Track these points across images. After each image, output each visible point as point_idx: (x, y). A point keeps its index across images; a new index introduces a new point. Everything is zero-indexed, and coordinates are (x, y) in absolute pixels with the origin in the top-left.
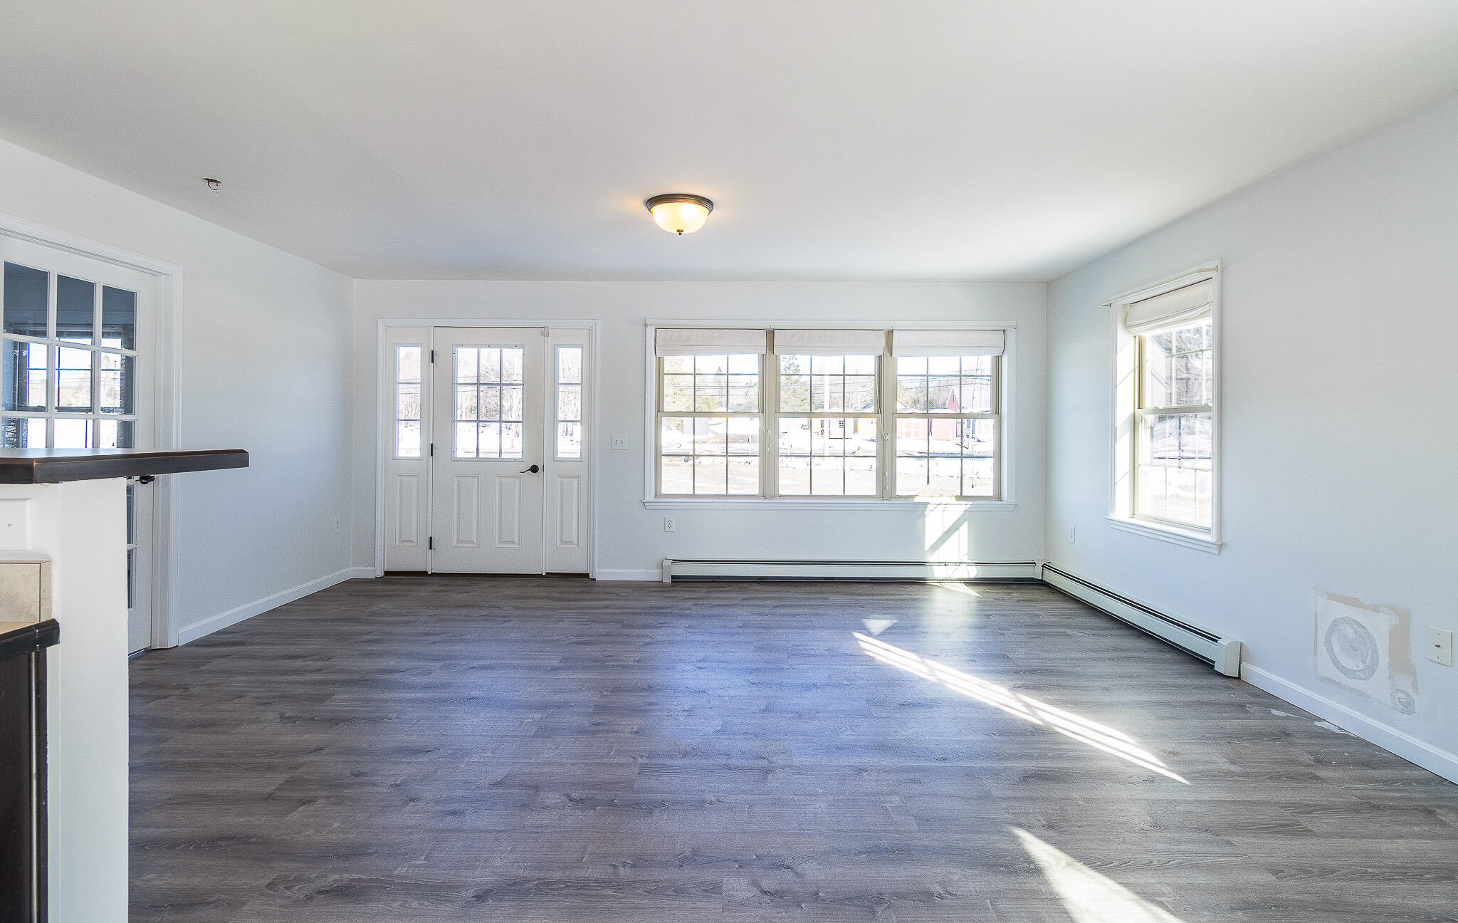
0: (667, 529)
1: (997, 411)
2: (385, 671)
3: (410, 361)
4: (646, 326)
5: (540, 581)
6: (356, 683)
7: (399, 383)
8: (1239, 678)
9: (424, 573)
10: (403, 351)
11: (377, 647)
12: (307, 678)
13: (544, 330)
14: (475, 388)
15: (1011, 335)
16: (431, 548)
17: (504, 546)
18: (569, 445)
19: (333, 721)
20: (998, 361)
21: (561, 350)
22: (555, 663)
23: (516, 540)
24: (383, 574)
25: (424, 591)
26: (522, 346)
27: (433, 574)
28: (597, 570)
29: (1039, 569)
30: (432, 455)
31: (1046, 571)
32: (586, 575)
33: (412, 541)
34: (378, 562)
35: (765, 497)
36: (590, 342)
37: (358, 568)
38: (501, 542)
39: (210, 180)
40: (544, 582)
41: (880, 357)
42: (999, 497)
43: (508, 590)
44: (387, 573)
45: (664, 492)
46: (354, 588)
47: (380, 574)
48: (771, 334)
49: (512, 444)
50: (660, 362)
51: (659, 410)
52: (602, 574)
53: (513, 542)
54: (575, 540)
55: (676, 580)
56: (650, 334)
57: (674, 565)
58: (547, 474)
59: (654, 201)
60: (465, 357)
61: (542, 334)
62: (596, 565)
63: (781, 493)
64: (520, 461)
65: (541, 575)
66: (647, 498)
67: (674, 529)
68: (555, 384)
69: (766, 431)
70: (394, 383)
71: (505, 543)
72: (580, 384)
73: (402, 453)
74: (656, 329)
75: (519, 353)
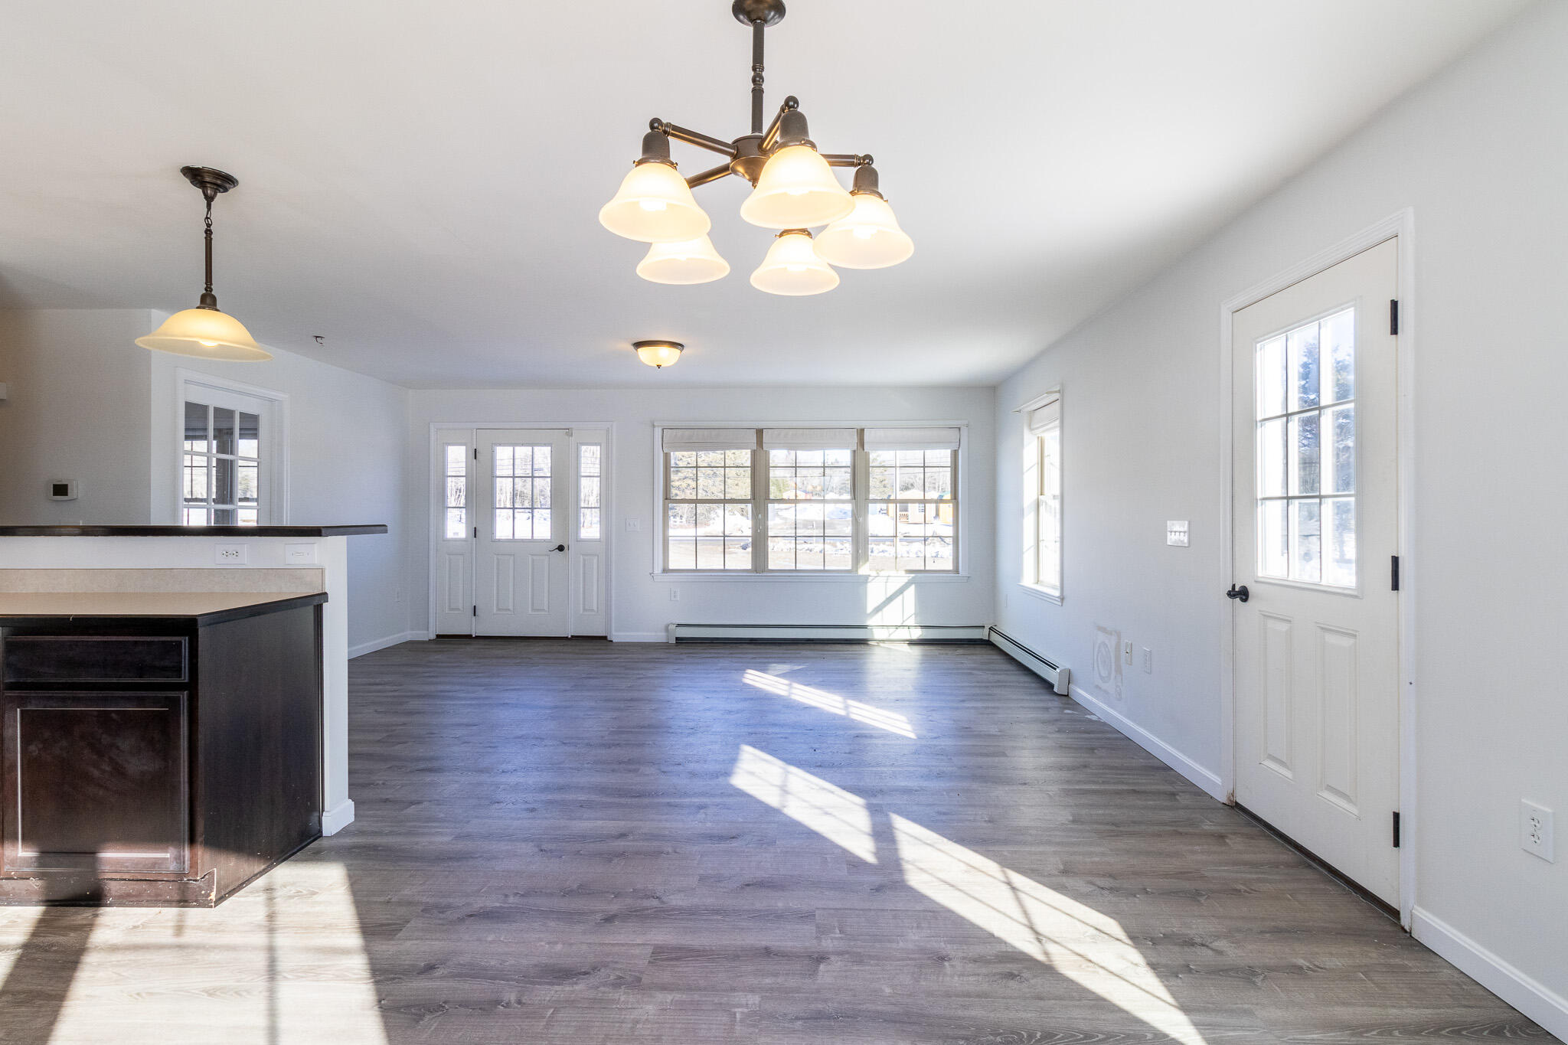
0: (672, 599)
1: (955, 497)
2: (441, 691)
3: (456, 457)
4: (654, 426)
5: (566, 642)
6: (424, 696)
7: (448, 476)
8: (1068, 695)
9: (469, 637)
10: (451, 449)
11: (434, 680)
12: (385, 694)
13: (569, 432)
14: (511, 479)
15: (964, 432)
16: (475, 615)
17: (536, 613)
18: (590, 528)
19: (411, 713)
20: (955, 455)
21: (584, 448)
22: (568, 688)
23: (546, 608)
24: (435, 637)
25: (470, 648)
26: (550, 445)
27: (477, 637)
28: (614, 633)
29: (986, 630)
30: (475, 537)
31: (992, 633)
32: (604, 638)
33: (458, 609)
34: (431, 629)
35: (756, 571)
36: (608, 439)
37: (414, 632)
38: (533, 610)
39: (317, 337)
40: (569, 643)
41: (854, 451)
42: (956, 570)
43: (539, 647)
44: (438, 636)
45: (671, 567)
46: (412, 647)
47: (433, 636)
48: (760, 432)
49: (542, 528)
50: (667, 457)
51: (667, 498)
52: (617, 636)
53: (543, 609)
54: (595, 608)
55: (680, 641)
56: (658, 432)
57: (679, 629)
58: (571, 552)
59: (639, 345)
60: (503, 454)
61: (567, 434)
62: (613, 629)
63: (770, 568)
64: (549, 541)
65: (567, 637)
66: (656, 572)
67: (678, 598)
68: (578, 476)
69: (758, 516)
70: (443, 477)
71: (538, 610)
72: (600, 476)
73: (450, 535)
74: (663, 429)
75: (547, 449)
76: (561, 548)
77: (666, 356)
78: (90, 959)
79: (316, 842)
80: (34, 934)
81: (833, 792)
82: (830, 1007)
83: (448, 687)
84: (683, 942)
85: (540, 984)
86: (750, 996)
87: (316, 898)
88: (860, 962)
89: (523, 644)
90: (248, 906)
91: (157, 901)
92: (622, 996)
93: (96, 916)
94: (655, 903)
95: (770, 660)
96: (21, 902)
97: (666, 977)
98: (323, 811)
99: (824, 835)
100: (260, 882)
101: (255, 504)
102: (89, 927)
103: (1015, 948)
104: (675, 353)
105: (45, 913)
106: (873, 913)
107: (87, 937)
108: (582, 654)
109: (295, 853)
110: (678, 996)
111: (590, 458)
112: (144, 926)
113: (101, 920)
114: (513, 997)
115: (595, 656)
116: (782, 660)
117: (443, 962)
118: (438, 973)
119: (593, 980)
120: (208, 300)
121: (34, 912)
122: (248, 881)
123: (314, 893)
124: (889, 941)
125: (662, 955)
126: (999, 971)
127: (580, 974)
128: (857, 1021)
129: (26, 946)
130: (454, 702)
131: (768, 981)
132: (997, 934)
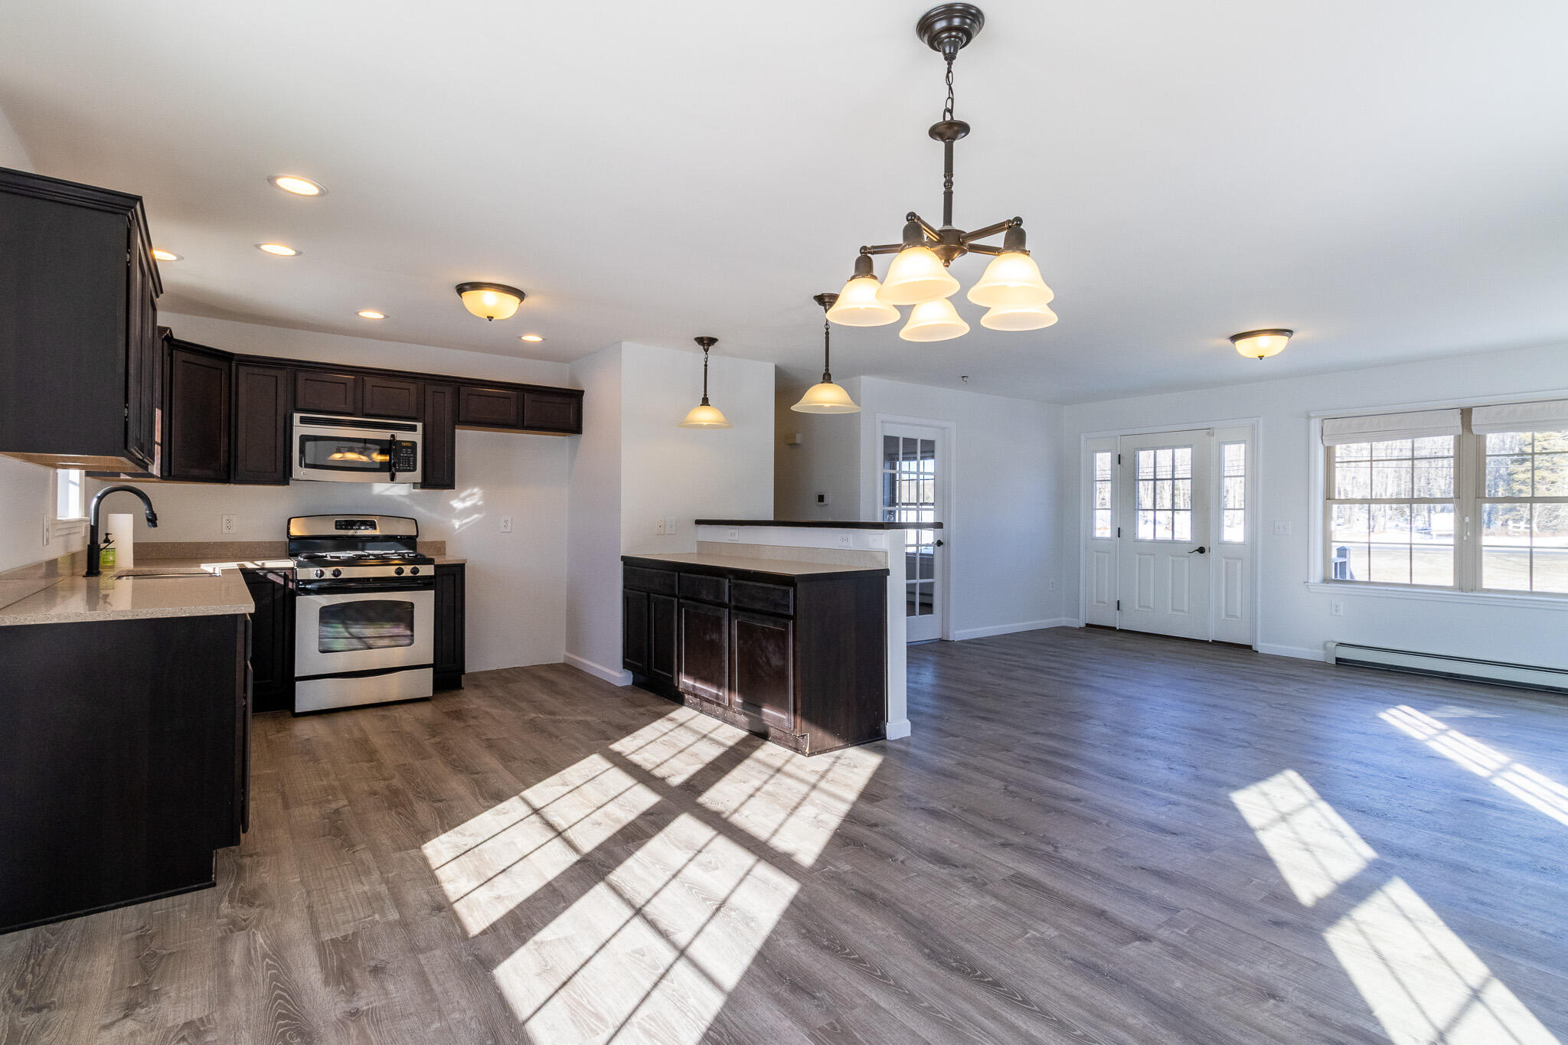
0: (1334, 613)
3: (1103, 462)
4: (1309, 418)
5: (1205, 646)
7: (1097, 480)
9: (1113, 629)
10: (1099, 455)
13: (1210, 431)
14: (1152, 482)
16: (1118, 609)
17: (1176, 613)
18: (1234, 530)
21: (1227, 447)
23: (1186, 609)
24: (1084, 625)
25: (1107, 639)
27: (1121, 630)
28: (1259, 644)
30: (1119, 536)
32: (1250, 647)
33: (1105, 602)
34: (1081, 617)
35: (1461, 589)
36: (1253, 436)
37: (1068, 619)
38: (1173, 610)
39: (964, 377)
40: (1210, 647)
44: (1087, 625)
46: (1061, 634)
47: (1083, 625)
48: (1466, 413)
49: (1183, 530)
50: (1329, 453)
51: (1329, 497)
52: (1263, 647)
53: (1183, 611)
54: (1239, 614)
55: (1340, 662)
56: (1315, 425)
57: (1340, 648)
58: (1213, 555)
59: (1235, 338)
60: (1145, 458)
61: (1208, 434)
62: (1259, 639)
63: (1484, 587)
64: (1189, 543)
65: (1208, 641)
66: (1311, 580)
67: (1341, 613)
68: (1220, 477)
69: (1463, 519)
70: (1092, 480)
71: (1177, 610)
72: (1244, 476)
73: (1098, 534)
74: (1322, 420)
75: (1188, 451)
76: (1201, 550)
77: (1271, 346)
78: (748, 762)
79: (881, 741)
80: (737, 744)
81: (1342, 836)
82: (1107, 967)
83: (1057, 665)
84: (1041, 879)
85: (923, 859)
86: (1052, 930)
87: (855, 770)
88: (1179, 958)
89: (1158, 641)
90: (822, 761)
91: (786, 745)
92: (964, 887)
93: (762, 744)
94: (1050, 849)
95: (1449, 701)
96: (739, 727)
97: (1005, 892)
98: (887, 721)
99: (1278, 865)
100: (837, 753)
101: (932, 507)
102: (757, 748)
103: (1386, 1033)
104: (1282, 341)
105: (747, 736)
106: (1244, 935)
107: (753, 752)
108: (1213, 659)
109: (865, 743)
110: (999, 905)
111: (1234, 456)
112: (775, 755)
113: (764, 747)
114: (901, 858)
115: (1228, 663)
116: (1460, 702)
117: (884, 825)
118: (876, 829)
119: (955, 871)
120: (826, 377)
121: (744, 734)
122: (831, 750)
123: (856, 767)
124: (1231, 960)
125: (1020, 880)
126: (1328, 1034)
127: (952, 865)
128: (1121, 987)
129: (731, 748)
130: (1048, 677)
131: (1078, 929)
132: (1377, 1013)
